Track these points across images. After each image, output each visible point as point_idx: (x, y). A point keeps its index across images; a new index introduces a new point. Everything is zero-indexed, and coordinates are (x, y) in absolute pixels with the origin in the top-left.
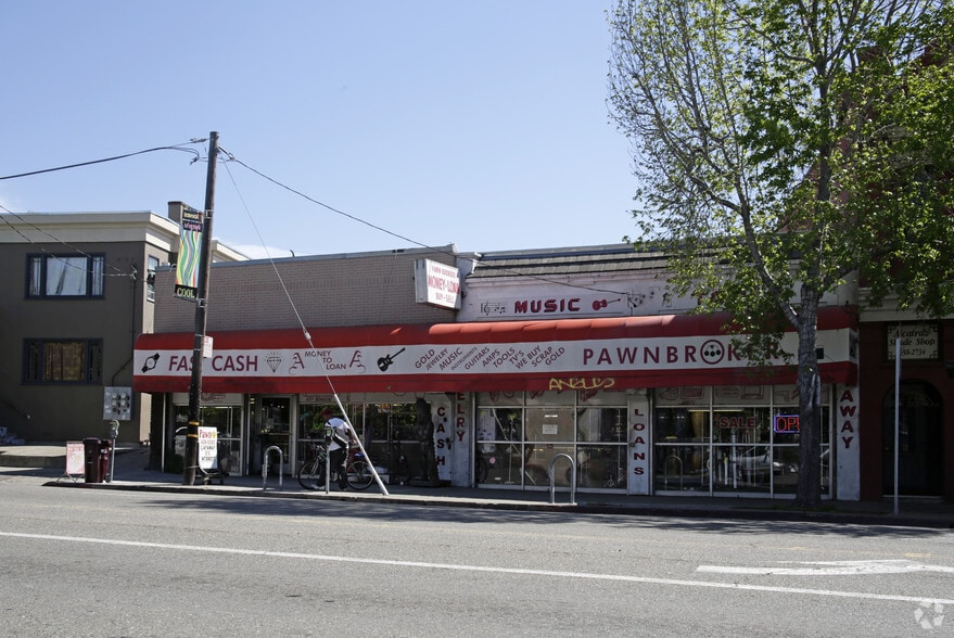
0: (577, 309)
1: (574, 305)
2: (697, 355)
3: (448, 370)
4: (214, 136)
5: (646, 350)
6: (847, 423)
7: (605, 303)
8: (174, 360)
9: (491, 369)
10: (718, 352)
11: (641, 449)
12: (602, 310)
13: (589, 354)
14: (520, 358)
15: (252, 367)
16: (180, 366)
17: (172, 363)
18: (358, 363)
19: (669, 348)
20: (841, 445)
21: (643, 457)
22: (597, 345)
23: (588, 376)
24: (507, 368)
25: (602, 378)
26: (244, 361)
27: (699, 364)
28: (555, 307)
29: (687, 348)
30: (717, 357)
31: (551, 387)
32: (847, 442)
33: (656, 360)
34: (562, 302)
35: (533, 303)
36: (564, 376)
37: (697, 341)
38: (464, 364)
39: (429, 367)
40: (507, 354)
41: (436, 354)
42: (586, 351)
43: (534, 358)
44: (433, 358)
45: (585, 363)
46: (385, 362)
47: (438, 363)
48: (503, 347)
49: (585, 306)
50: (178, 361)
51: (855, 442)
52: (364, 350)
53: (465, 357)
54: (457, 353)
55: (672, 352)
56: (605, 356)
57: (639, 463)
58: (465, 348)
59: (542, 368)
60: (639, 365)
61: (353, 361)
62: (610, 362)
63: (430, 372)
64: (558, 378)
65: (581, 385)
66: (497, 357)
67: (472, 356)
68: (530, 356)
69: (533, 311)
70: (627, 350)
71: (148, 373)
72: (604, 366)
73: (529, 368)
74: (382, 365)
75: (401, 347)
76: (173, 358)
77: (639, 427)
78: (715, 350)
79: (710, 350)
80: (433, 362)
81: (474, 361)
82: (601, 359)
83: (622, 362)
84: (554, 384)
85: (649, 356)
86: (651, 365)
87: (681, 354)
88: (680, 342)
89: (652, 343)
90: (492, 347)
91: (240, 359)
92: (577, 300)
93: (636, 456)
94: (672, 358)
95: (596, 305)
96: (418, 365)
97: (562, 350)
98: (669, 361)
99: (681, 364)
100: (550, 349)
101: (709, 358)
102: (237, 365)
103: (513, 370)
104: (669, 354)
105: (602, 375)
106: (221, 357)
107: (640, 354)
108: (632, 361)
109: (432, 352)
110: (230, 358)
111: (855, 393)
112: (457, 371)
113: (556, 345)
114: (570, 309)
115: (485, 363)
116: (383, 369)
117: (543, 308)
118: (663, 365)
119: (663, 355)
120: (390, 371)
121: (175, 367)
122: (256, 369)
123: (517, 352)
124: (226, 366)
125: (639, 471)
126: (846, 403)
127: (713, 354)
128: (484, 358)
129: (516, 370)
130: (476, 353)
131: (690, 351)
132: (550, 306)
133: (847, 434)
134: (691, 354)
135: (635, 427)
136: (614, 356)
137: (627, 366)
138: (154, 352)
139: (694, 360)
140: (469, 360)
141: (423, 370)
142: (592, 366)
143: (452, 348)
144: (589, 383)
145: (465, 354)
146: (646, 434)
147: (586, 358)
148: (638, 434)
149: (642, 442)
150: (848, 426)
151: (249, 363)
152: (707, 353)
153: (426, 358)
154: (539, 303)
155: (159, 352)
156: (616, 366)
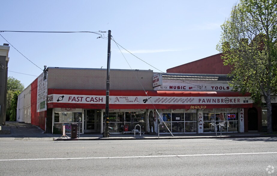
0: (185, 89)
1: (185, 88)
2: (224, 101)
3: (164, 103)
4: (110, 31)
5: (213, 99)
6: (242, 116)
7: (192, 88)
8: (70, 98)
9: (176, 103)
10: (228, 101)
11: (201, 123)
12: (191, 89)
13: (200, 100)
14: (183, 101)
15: (101, 101)
16: (73, 100)
17: (69, 99)
18: (137, 101)
19: (218, 99)
20: (241, 121)
21: (201, 125)
22: (202, 98)
23: (200, 105)
24: (180, 103)
25: (203, 106)
26: (98, 99)
27: (224, 103)
28: (180, 88)
29: (222, 99)
30: (228, 102)
31: (191, 108)
32: (242, 120)
33: (215, 102)
34: (182, 87)
35: (174, 87)
36: (194, 105)
37: (224, 98)
38: (168, 102)
39: (158, 102)
40: (180, 100)
41: (160, 99)
42: (199, 99)
43: (187, 101)
44: (160, 100)
45: (199, 102)
46: (145, 101)
47: (161, 101)
48: (179, 98)
49: (187, 88)
50: (72, 98)
51: (243, 120)
52: (138, 97)
53: (169, 100)
54: (166, 99)
55: (218, 100)
56: (204, 101)
57: (201, 126)
58: (169, 98)
59: (189, 103)
60: (211, 103)
61: (135, 100)
62: (205, 102)
63: (159, 103)
64: (193, 106)
65: (198, 107)
66: (177, 100)
67: (171, 100)
68: (186, 100)
69: (174, 88)
70: (209, 99)
71: (59, 102)
72: (204, 103)
73: (185, 103)
74: (144, 101)
75: (150, 97)
76: (70, 97)
77: (201, 117)
78: (227, 100)
79: (226, 100)
80: (160, 101)
81: (171, 101)
82: (203, 102)
83: (208, 102)
84: (192, 107)
85: (214, 101)
86: (214, 103)
87: (220, 101)
88: (220, 98)
89: (214, 98)
90: (176, 97)
91: (96, 99)
92: (185, 87)
93: (200, 124)
94: (219, 101)
95: (190, 88)
96: (155, 102)
97: (193, 99)
98: (218, 102)
99: (220, 103)
100: (191, 99)
101: (226, 102)
102: (95, 100)
103: (181, 103)
104: (218, 101)
105: (203, 105)
106: (89, 98)
107: (212, 100)
108: (210, 102)
109: (159, 98)
110: (92, 98)
111: (243, 110)
112: (166, 104)
113: (192, 98)
114: (184, 89)
115: (174, 102)
116: (145, 102)
117: (177, 88)
118: (217, 103)
119: (217, 101)
120: (147, 103)
121: (70, 100)
122: (102, 102)
123: (182, 99)
124: (91, 100)
125: (201, 128)
126: (241, 112)
127: (227, 101)
128: (174, 100)
129: (182, 104)
130: (172, 99)
131: (222, 100)
132: (179, 88)
133: (242, 118)
134: (223, 101)
135: (200, 118)
136: (206, 101)
137: (209, 103)
138: (62, 95)
139: (223, 102)
140: (170, 101)
141: (157, 103)
142: (201, 103)
143: (165, 97)
144: (200, 107)
145: (168, 99)
146: (202, 119)
147: (199, 101)
148: (200, 119)
149: (201, 121)
150: (242, 117)
151: (99, 100)
152: (226, 101)
153: (158, 100)
154: (176, 87)
155: (64, 95)
156: (206, 103)
